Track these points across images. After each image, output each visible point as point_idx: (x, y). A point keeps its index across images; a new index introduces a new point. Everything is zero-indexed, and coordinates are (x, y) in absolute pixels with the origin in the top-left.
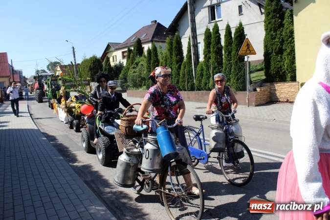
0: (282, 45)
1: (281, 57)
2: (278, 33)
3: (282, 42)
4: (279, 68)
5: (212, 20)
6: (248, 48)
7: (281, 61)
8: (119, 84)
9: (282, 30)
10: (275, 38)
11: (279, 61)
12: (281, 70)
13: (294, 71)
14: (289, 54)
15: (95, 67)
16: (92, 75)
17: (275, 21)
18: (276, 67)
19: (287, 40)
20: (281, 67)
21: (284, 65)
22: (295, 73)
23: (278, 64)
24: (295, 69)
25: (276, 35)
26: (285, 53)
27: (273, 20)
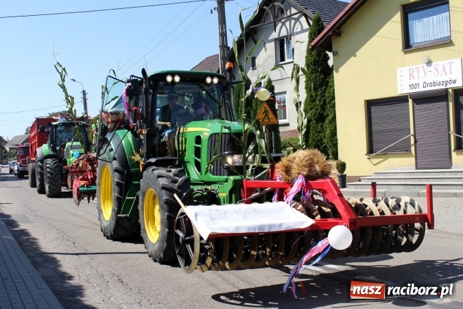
0: (324, 110)
1: (322, 126)
2: (319, 92)
3: (323, 106)
4: (318, 141)
5: (281, 61)
6: (266, 115)
7: (322, 132)
9: (325, 89)
10: (314, 101)
11: (319, 132)
12: (322, 144)
13: (335, 145)
14: (331, 122)
17: (316, 77)
18: (314, 140)
19: (329, 103)
20: (321, 140)
21: (325, 137)
22: (337, 148)
23: (318, 136)
24: (337, 143)
25: (316, 95)
26: (327, 121)
27: (314, 76)
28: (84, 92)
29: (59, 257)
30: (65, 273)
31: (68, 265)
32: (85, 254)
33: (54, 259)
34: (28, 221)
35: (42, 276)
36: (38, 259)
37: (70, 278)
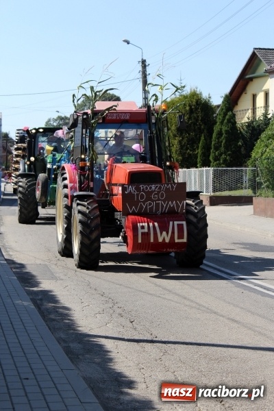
8: (246, 178)
15: (195, 124)
16: (182, 147)
28: (144, 62)
29: (108, 344)
30: (120, 375)
31: (125, 360)
32: (152, 342)
33: (101, 346)
34: (53, 277)
35: (84, 378)
36: (74, 346)
37: (131, 384)
